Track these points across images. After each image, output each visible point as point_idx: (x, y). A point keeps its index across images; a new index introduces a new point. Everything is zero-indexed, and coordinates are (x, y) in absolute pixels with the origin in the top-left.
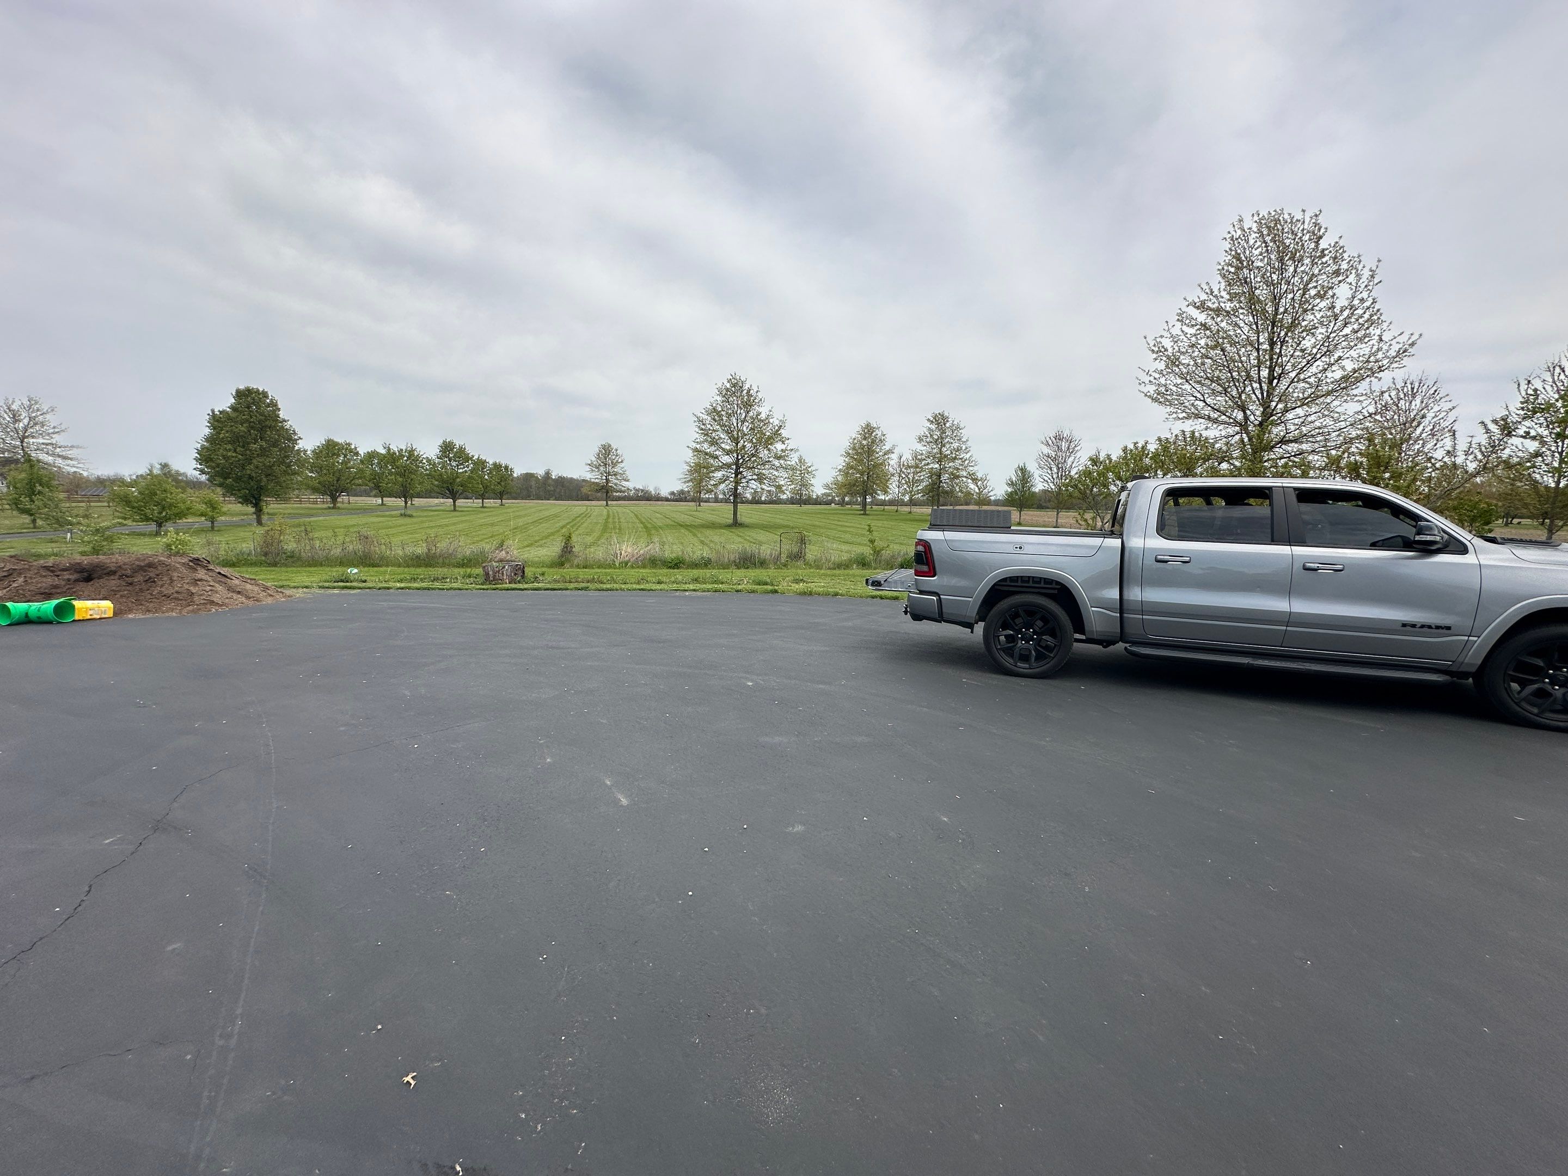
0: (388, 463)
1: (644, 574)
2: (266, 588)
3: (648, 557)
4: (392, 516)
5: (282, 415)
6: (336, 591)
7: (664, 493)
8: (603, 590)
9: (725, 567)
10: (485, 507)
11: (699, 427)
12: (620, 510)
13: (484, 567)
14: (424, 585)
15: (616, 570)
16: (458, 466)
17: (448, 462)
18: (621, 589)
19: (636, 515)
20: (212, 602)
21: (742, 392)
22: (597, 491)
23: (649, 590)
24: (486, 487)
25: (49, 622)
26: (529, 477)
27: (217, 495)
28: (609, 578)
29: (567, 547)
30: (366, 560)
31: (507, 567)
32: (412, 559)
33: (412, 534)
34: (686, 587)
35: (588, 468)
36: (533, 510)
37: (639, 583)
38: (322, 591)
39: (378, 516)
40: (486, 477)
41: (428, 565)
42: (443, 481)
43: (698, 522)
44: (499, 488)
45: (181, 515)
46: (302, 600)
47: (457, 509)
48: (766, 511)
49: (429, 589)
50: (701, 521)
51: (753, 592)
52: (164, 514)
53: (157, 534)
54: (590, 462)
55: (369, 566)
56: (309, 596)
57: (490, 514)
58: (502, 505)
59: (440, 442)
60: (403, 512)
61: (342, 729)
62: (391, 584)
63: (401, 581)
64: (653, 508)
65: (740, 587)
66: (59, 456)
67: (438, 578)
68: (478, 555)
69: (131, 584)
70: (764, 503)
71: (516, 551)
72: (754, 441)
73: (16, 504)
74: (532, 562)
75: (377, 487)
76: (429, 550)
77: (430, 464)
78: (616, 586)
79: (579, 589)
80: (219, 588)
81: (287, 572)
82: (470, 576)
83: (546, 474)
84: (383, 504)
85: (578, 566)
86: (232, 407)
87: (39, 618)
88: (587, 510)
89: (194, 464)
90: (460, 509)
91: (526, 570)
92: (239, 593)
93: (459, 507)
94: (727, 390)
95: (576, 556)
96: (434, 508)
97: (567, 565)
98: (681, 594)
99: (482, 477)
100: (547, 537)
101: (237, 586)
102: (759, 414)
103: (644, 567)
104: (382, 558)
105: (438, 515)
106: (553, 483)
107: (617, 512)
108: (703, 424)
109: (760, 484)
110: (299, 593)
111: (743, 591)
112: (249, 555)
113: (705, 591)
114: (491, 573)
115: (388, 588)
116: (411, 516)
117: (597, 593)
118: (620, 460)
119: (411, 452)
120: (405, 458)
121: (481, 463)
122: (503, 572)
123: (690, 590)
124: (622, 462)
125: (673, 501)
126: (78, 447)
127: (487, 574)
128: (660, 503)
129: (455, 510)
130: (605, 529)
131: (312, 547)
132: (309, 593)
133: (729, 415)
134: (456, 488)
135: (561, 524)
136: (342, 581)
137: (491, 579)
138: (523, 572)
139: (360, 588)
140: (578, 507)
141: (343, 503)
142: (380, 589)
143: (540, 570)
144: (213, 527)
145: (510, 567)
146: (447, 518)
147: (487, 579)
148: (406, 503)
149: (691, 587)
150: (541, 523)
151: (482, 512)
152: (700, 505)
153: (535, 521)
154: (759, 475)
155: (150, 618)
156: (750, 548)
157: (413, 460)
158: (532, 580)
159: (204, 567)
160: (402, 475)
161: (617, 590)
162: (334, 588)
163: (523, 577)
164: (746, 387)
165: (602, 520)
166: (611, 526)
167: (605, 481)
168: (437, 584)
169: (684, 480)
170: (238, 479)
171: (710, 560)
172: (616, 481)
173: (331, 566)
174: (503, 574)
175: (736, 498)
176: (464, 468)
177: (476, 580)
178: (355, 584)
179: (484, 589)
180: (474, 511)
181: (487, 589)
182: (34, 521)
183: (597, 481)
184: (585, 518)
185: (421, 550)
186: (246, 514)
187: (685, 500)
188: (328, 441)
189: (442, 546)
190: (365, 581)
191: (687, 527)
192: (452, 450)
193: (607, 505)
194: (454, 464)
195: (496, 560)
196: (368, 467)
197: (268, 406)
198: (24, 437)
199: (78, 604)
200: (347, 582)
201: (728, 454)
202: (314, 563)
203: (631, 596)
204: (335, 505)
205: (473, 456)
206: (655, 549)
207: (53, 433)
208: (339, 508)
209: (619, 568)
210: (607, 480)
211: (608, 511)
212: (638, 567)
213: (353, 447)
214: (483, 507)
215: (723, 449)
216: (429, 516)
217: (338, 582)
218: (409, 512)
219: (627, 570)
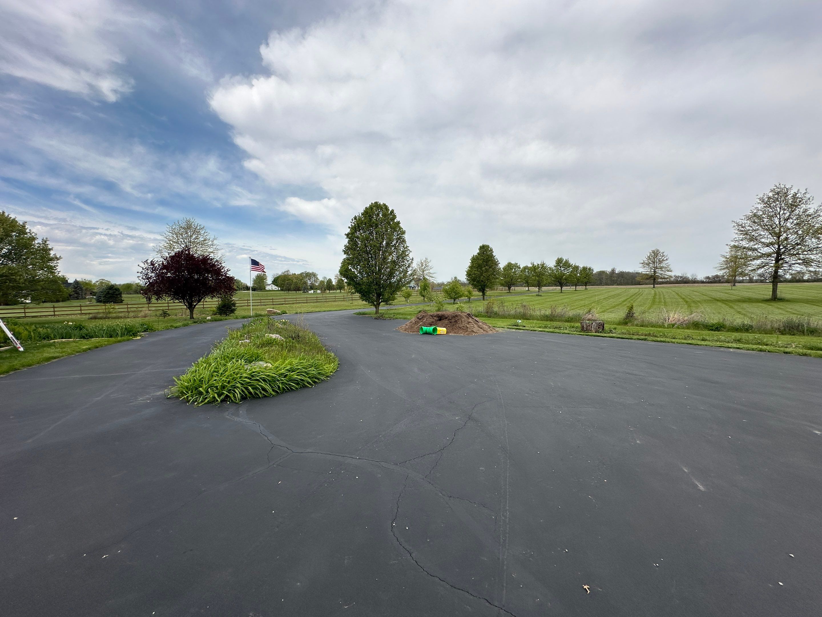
0: (532, 271)
1: (689, 333)
2: (490, 327)
3: (691, 322)
4: (533, 296)
5: (494, 254)
6: (514, 330)
7: (701, 277)
8: (658, 341)
9: (766, 332)
10: (577, 291)
11: (738, 229)
12: (664, 290)
13: (581, 323)
14: (551, 330)
15: (665, 329)
16: (564, 270)
17: (560, 268)
18: (672, 342)
19: (677, 293)
20: (473, 331)
21: (787, 196)
22: (647, 279)
23: (696, 345)
24: (578, 280)
25: (431, 334)
26: (602, 273)
27: (470, 287)
28: (661, 334)
29: (630, 314)
30: (524, 317)
31: (594, 324)
32: (544, 317)
33: (542, 304)
34: (730, 345)
35: (641, 265)
36: (604, 291)
37: (685, 339)
38: (508, 330)
39: (527, 296)
40: (578, 275)
41: (551, 320)
42: (557, 278)
43: (733, 298)
44: (585, 280)
45: (461, 296)
46: (502, 333)
47: (562, 292)
48: (811, 288)
49: (553, 332)
50: (737, 297)
51: (805, 355)
52: (456, 296)
53: (454, 303)
54: (642, 262)
55: (525, 319)
56: (504, 332)
57: (580, 294)
58: (586, 289)
59: (556, 259)
60: (537, 294)
61: (527, 395)
62: (536, 329)
63: (540, 327)
64: (692, 289)
65: (787, 350)
66: (431, 277)
67: (557, 327)
68: (576, 316)
69: (451, 322)
70: (808, 281)
71: (598, 315)
72: (800, 232)
73: (421, 293)
74: (607, 321)
75: (527, 282)
76: (552, 313)
77: (551, 270)
78: (668, 340)
79: (640, 340)
80: (475, 326)
81: (495, 320)
82: (573, 327)
83: (612, 270)
84: (528, 290)
85: (637, 325)
86: (478, 254)
87: (429, 332)
88: (639, 291)
89: (465, 277)
90: (564, 292)
91: (605, 325)
92: (481, 328)
93: (564, 290)
94: (769, 198)
95: (636, 319)
96: (551, 292)
97: (629, 324)
98: (726, 349)
99: (576, 275)
100: (614, 307)
101: (481, 325)
102: (806, 211)
103: (688, 328)
104: (531, 316)
105: (553, 295)
106: (616, 276)
107: (662, 292)
108: (742, 227)
109: (806, 267)
110: (500, 330)
111: (792, 353)
112: (482, 312)
113: (748, 350)
114: (585, 326)
115: (535, 331)
116: (541, 296)
117: (653, 343)
118: (665, 259)
119: (543, 265)
120: (540, 268)
121: (576, 268)
122: (592, 326)
123: (734, 348)
124: (667, 260)
125: (708, 283)
126: (435, 273)
127: (583, 327)
128: (696, 285)
129: (561, 292)
130: (654, 302)
131: (504, 310)
132: (504, 330)
133: (770, 218)
134: (562, 281)
135: (622, 299)
136: (516, 326)
137: (585, 330)
138: (603, 327)
139: (523, 330)
140: (633, 289)
141: (512, 290)
142: (531, 331)
143: (613, 326)
144: (469, 301)
145: (596, 324)
146: (558, 297)
147: (583, 329)
148: (539, 289)
149: (735, 345)
150: (609, 299)
151: (576, 293)
152: (734, 285)
153: (606, 298)
154: (804, 260)
155: (456, 336)
156: (795, 318)
157: (543, 269)
158: (608, 331)
159: (471, 317)
160: (538, 276)
161: (669, 342)
162: (513, 329)
163: (603, 329)
164: (792, 192)
165: (651, 297)
166: (657, 300)
167: (653, 272)
168: (557, 330)
169: (720, 268)
170: (478, 282)
171: (751, 327)
172: (662, 272)
173: (510, 319)
174: (591, 327)
175: (776, 279)
176: (567, 271)
177: (576, 329)
178: (521, 327)
179: (581, 335)
180: (571, 293)
181: (583, 335)
182: (424, 299)
183: (647, 273)
184: (638, 296)
185: (548, 312)
186: (479, 296)
187: (720, 282)
188: (509, 263)
189: (559, 310)
190: (525, 327)
191: (724, 301)
192: (562, 262)
193: (654, 287)
194: (562, 269)
195: (586, 319)
196: (523, 273)
197: (490, 251)
198: (424, 271)
199: (438, 328)
200: (518, 326)
201: (768, 246)
202: (504, 317)
203: (681, 348)
204: (510, 291)
205: (572, 264)
206: (696, 317)
207: (430, 269)
208: (511, 293)
209: (668, 328)
210: (655, 272)
211: (655, 291)
212: (683, 328)
213: (518, 265)
214: (576, 290)
215: (763, 243)
216: (549, 296)
217: (514, 326)
218: (540, 294)
219: (674, 330)
